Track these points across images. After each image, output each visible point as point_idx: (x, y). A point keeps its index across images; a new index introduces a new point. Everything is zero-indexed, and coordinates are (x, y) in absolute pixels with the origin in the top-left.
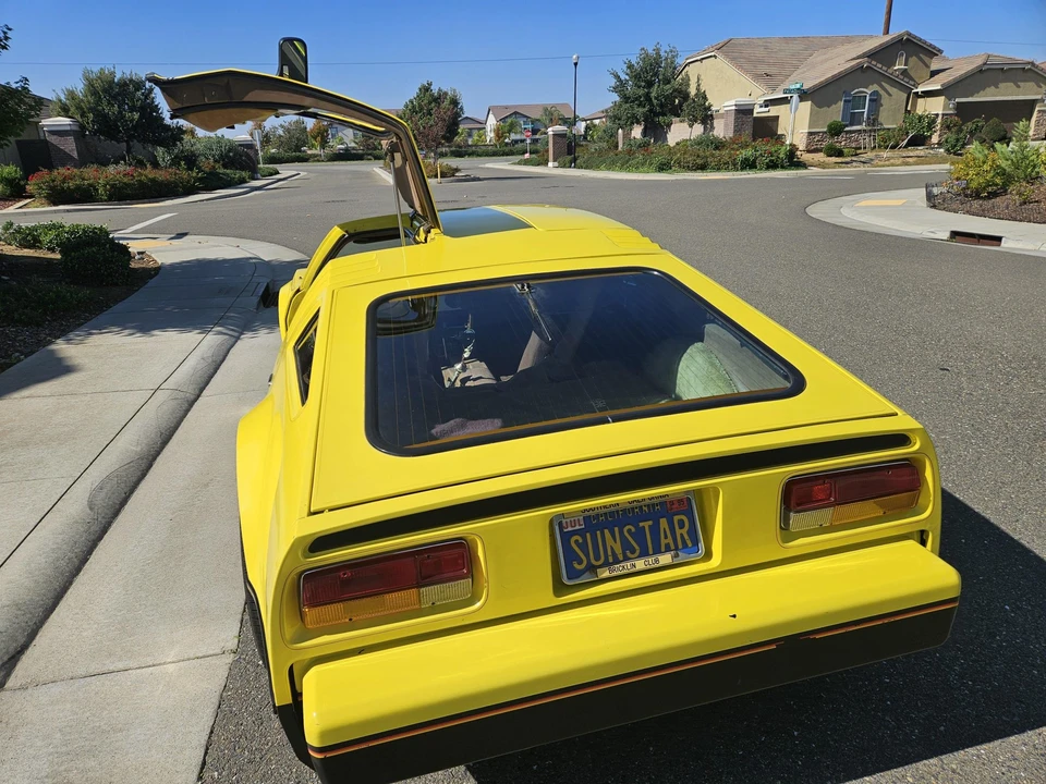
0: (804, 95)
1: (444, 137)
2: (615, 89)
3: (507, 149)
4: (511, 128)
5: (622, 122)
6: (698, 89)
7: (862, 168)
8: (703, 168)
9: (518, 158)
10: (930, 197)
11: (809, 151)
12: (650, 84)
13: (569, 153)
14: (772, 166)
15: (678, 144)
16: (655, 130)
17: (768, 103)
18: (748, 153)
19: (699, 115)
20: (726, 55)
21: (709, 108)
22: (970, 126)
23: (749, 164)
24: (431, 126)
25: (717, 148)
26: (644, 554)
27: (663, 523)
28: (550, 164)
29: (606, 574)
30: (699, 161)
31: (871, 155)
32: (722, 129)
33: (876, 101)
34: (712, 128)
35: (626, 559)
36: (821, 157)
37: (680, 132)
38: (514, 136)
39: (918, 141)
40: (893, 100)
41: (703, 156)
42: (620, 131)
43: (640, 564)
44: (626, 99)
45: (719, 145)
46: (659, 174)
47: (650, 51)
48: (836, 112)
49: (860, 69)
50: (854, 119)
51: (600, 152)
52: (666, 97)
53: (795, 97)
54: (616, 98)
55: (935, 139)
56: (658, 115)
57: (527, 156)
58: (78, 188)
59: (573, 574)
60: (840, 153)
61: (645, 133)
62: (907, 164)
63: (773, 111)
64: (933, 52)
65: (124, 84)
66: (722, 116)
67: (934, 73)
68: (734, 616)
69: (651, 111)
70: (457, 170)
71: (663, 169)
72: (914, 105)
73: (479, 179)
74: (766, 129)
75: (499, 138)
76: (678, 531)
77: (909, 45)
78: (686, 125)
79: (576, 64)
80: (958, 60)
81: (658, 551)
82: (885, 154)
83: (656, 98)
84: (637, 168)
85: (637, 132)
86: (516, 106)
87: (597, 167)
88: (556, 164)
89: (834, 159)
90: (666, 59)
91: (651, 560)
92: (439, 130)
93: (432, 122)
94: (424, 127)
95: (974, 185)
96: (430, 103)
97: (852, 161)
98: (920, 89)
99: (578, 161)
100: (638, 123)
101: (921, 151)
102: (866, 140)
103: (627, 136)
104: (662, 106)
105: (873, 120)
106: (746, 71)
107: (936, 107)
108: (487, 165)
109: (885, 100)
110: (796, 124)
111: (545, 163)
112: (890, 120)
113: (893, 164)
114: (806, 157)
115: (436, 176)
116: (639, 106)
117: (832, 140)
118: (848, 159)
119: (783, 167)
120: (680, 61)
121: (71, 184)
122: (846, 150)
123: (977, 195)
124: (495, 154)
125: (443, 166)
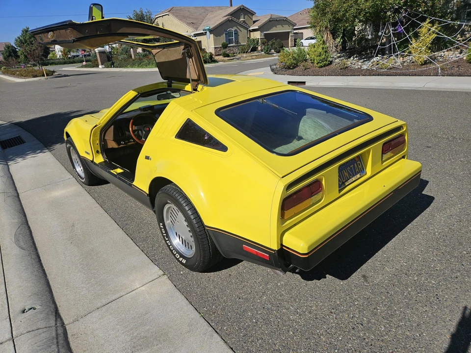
0: (211, 31)
1: (43, 55)
3: (71, 60)
7: (238, 61)
9: (80, 65)
10: (273, 70)
11: (216, 55)
13: (109, 60)
17: (196, 35)
20: (173, 14)
22: (270, 43)
24: (34, 50)
28: (100, 66)
31: (239, 56)
33: (236, 34)
36: (221, 58)
38: (72, 54)
39: (254, 49)
40: (242, 33)
42: (132, 49)
47: (138, 12)
48: (223, 39)
49: (228, 21)
50: (230, 41)
51: (125, 60)
53: (208, 32)
55: (259, 48)
57: (84, 63)
60: (228, 56)
61: (143, 50)
62: (253, 59)
63: (198, 39)
64: (253, 14)
67: (254, 22)
70: (54, 72)
72: (250, 35)
73: (68, 76)
75: (65, 55)
77: (243, 11)
80: (262, 17)
82: (245, 55)
84: (146, 66)
85: (139, 50)
87: (126, 66)
88: (103, 66)
89: (227, 58)
90: (146, 16)
92: (39, 52)
93: (34, 48)
94: (30, 51)
95: (288, 64)
96: (30, 38)
97: (234, 59)
98: (251, 29)
99: (115, 64)
101: (255, 53)
102: (235, 50)
103: (135, 52)
105: (237, 42)
106: (184, 22)
107: (257, 35)
108: (63, 69)
109: (240, 33)
110: (209, 44)
111: (96, 66)
112: (243, 42)
113: (248, 59)
114: (216, 58)
115: (44, 76)
117: (225, 50)
118: (232, 58)
119: (209, 63)
120: (153, 17)
122: (230, 54)
123: (289, 68)
124: (65, 63)
125: (46, 70)
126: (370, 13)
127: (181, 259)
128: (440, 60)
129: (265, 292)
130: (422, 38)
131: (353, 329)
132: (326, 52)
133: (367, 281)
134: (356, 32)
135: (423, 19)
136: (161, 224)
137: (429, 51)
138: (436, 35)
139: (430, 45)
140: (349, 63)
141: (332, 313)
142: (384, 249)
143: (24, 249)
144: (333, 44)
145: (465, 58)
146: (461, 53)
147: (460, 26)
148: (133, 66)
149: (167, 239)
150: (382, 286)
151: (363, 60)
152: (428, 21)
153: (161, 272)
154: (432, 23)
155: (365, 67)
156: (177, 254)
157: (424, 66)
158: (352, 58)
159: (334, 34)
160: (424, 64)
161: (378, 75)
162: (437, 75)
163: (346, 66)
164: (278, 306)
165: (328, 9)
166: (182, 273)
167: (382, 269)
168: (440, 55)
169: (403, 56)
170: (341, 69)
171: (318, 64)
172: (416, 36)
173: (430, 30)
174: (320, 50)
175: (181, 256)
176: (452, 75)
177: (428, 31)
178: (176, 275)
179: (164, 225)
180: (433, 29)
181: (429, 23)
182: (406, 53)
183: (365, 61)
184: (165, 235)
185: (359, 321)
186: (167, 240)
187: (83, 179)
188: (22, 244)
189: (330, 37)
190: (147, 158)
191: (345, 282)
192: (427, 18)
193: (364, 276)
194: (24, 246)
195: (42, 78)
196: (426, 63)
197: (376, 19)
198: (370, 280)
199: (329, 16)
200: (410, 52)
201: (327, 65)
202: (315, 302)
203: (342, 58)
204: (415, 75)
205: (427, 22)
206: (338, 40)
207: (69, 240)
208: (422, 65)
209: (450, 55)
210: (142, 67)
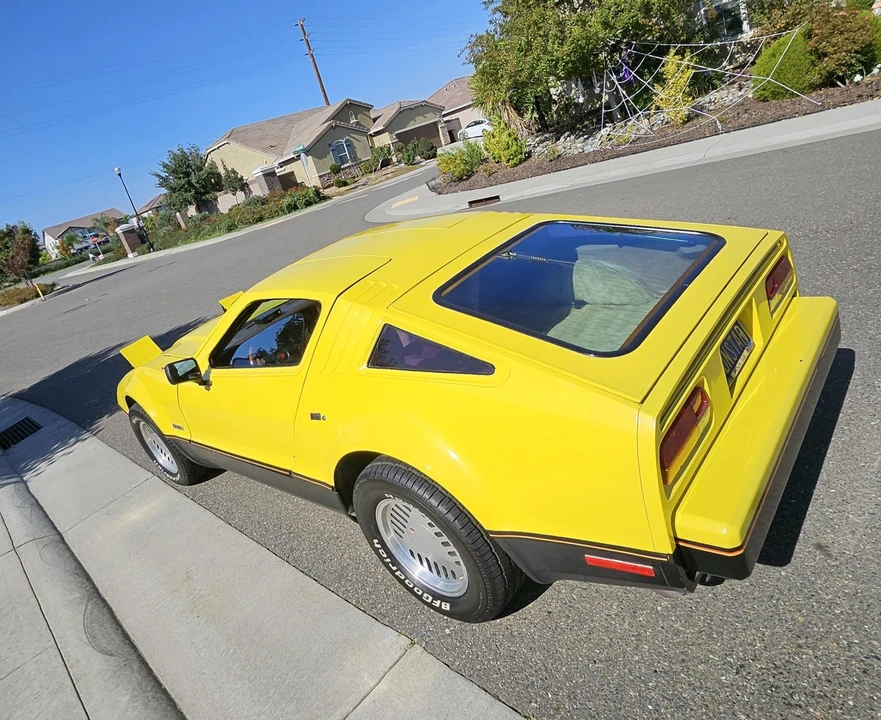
0: (307, 152)
1: (30, 262)
2: (161, 185)
3: (77, 258)
4: (71, 241)
5: (176, 207)
6: (226, 169)
7: (366, 188)
8: (261, 219)
10: (432, 189)
11: (325, 188)
12: (187, 175)
13: (143, 242)
14: (309, 204)
15: (230, 210)
16: (205, 205)
17: (282, 165)
18: (287, 200)
19: (237, 185)
20: (236, 140)
21: (242, 179)
22: (410, 146)
23: (293, 208)
24: (13, 257)
25: (263, 204)
28: (130, 255)
30: (256, 216)
31: (364, 180)
32: (259, 190)
33: (350, 145)
34: (251, 192)
35: (735, 362)
36: (334, 189)
37: (226, 202)
38: (77, 246)
39: (386, 163)
40: (361, 145)
41: (257, 211)
42: (177, 214)
43: (741, 362)
44: (173, 190)
45: (263, 202)
46: (231, 234)
47: (176, 152)
48: (330, 160)
49: (331, 129)
50: (343, 160)
51: (169, 233)
52: (204, 180)
53: (303, 155)
54: (164, 191)
55: (394, 159)
56: (204, 194)
57: (101, 257)
60: (345, 184)
61: (199, 209)
62: (389, 178)
63: (288, 169)
64: (368, 108)
66: (254, 182)
67: (375, 120)
69: (196, 193)
70: (54, 285)
71: (232, 230)
72: (372, 142)
73: (79, 286)
74: (288, 182)
75: (66, 251)
77: (352, 107)
78: (230, 195)
79: (120, 175)
80: (384, 109)
81: (741, 351)
82: (373, 176)
83: (197, 183)
84: (210, 234)
85: (192, 211)
86: (68, 223)
87: (175, 245)
88: (136, 254)
89: (344, 189)
90: (191, 154)
91: (741, 357)
92: (22, 258)
94: (6, 260)
95: (456, 173)
97: (356, 187)
98: (372, 132)
99: (155, 246)
100: (191, 204)
101: (390, 169)
102: (355, 171)
103: (184, 217)
104: (203, 187)
105: (354, 158)
106: (257, 148)
107: (385, 140)
108: (68, 275)
109: (355, 143)
110: (308, 173)
111: (125, 256)
112: (365, 156)
113: (381, 180)
114: (326, 192)
115: (38, 296)
116: (186, 192)
117: (338, 176)
118: (353, 186)
119: (317, 202)
120: (203, 153)
122: (348, 181)
123: (460, 179)
124: (68, 265)
125: (39, 285)
126: (573, 63)
127: (437, 603)
128: (711, 108)
129: (639, 634)
130: (671, 81)
131: (865, 672)
132: (516, 139)
133: (830, 556)
134: (554, 97)
135: (663, 52)
136: (376, 541)
137: (690, 99)
138: (694, 71)
139: (688, 89)
140: (559, 148)
141: (800, 646)
142: (823, 476)
143: (112, 655)
144: (521, 125)
145: (750, 96)
146: (740, 89)
147: (723, 48)
148: (186, 240)
149: (394, 568)
150: (868, 559)
151: (582, 139)
152: (673, 51)
153: (404, 641)
154: (681, 53)
155: (589, 149)
156: (425, 595)
157: (688, 124)
158: (562, 139)
159: (519, 110)
160: (687, 122)
161: (618, 156)
162: (717, 133)
163: (557, 154)
164: (683, 661)
165: (501, 72)
166: (447, 631)
167: (844, 521)
168: (707, 100)
169: (648, 117)
170: (551, 161)
171: (508, 161)
172: (660, 79)
173: (679, 66)
174: (505, 138)
175: (436, 596)
176: (742, 127)
177: (677, 67)
178: (439, 639)
179: (382, 542)
180: (685, 62)
181: (675, 54)
182: (653, 111)
183: (587, 138)
184: (388, 560)
185: (866, 651)
186: (396, 571)
187: (175, 475)
188: (104, 642)
189: (513, 114)
190: (315, 417)
191: (789, 568)
192: (669, 48)
193: (819, 547)
194: (109, 648)
195: (37, 300)
196: (689, 118)
197: (584, 68)
198: (834, 551)
199: (505, 82)
200: (658, 108)
201: (525, 160)
202: (754, 631)
203: (545, 144)
204: (680, 142)
205: (672, 54)
206: (527, 116)
207: (192, 612)
208: (685, 123)
209: (724, 97)
210: (203, 238)
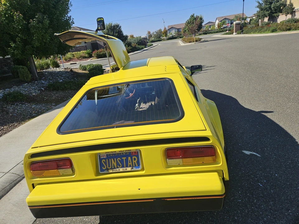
1: (197, 29)
2: (258, 7)
3: (221, 30)
4: (224, 23)
5: (260, 17)
6: (290, 3)
8: (289, 30)
9: (224, 33)
12: (271, 3)
13: (241, 30)
15: (281, 22)
16: (273, 18)
19: (289, 11)
21: (294, 9)
25: (295, 22)
26: (123, 167)
27: (129, 158)
28: (234, 34)
29: (111, 171)
30: (288, 28)
32: (298, 16)
34: (295, 15)
35: (117, 168)
37: (282, 18)
38: (224, 26)
41: (290, 26)
42: (260, 20)
43: (121, 170)
44: (262, 9)
45: (297, 21)
46: (272, 33)
51: (252, 28)
52: (277, 7)
54: (258, 9)
56: (274, 13)
57: (227, 32)
58: (103, 54)
59: (102, 170)
61: (269, 20)
65: (114, 26)
66: (298, 11)
68: (139, 189)
69: (271, 12)
70: (201, 39)
71: (273, 32)
73: (208, 41)
75: (219, 27)
76: (134, 161)
78: (284, 15)
81: (127, 166)
83: (273, 8)
84: (264, 32)
85: (266, 20)
86: (225, 16)
88: (236, 33)
91: (124, 168)
93: (194, 26)
94: (191, 28)
96: (193, 20)
99: (244, 32)
100: (266, 17)
103: (262, 22)
104: (275, 10)
108: (214, 36)
115: (194, 42)
116: (266, 11)
121: (101, 53)
124: (217, 32)
210: (261, 33)
